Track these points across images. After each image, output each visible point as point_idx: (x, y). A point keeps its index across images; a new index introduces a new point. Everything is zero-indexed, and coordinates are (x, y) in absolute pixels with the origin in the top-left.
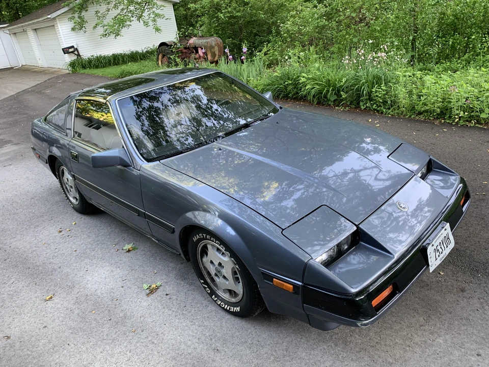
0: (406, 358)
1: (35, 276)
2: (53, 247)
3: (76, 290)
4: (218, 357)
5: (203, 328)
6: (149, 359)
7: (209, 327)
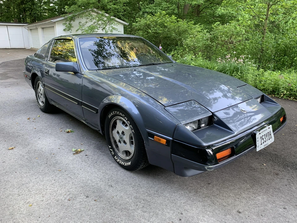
0: (236, 204)
1: (6, 137)
2: (22, 125)
3: (29, 147)
4: (111, 190)
5: (105, 174)
6: (65, 185)
7: (109, 174)
